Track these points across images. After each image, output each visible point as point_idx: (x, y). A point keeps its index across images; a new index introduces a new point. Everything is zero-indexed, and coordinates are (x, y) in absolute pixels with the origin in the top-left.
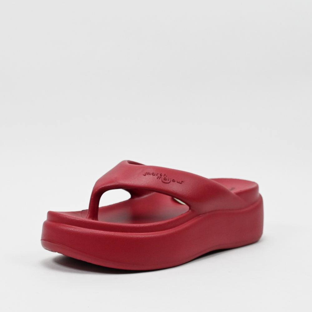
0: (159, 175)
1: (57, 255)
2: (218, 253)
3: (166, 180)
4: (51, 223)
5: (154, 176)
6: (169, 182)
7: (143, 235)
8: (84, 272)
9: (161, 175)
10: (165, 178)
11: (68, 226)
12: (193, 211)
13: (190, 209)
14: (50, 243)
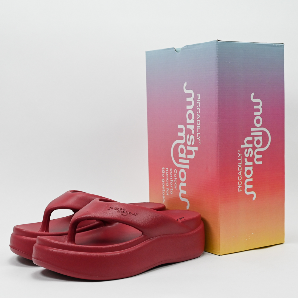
0: (119, 209)
1: (42, 268)
2: (163, 267)
3: (124, 213)
4: (40, 246)
5: (115, 210)
6: (126, 214)
7: (112, 253)
8: (63, 280)
9: (121, 209)
10: (124, 211)
11: (53, 249)
12: (145, 236)
13: (143, 234)
14: (40, 261)
